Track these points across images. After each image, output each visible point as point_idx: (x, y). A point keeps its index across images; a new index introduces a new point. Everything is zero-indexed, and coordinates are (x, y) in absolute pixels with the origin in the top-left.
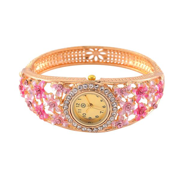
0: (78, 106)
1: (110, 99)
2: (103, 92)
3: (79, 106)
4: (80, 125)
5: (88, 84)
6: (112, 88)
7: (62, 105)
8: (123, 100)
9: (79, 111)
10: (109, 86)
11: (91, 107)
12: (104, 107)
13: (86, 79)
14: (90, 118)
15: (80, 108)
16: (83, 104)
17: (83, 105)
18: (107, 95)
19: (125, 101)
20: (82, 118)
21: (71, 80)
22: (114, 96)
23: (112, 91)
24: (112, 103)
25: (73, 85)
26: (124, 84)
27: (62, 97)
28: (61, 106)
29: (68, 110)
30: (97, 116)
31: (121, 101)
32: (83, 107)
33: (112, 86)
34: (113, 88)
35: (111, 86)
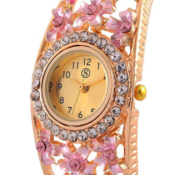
0: (87, 62)
1: (95, 126)
2: (109, 114)
3: (86, 64)
4: (47, 64)
5: (126, 83)
6: (117, 132)
7: (90, 30)
8: (92, 156)
9: (76, 65)
10: (122, 126)
11: (82, 87)
12: (80, 114)
13: (137, 81)
14: (60, 85)
15: (82, 67)
16: (88, 73)
17: (86, 73)
18: (102, 121)
19: (90, 159)
20: (63, 70)
21: (138, 50)
22: (99, 135)
23: (111, 132)
24: (86, 130)
25: (129, 54)
26: (124, 159)
27: (105, 30)
28: (87, 29)
29: (79, 40)
30: (63, 100)
31: (90, 152)
32: (83, 73)
33: (121, 134)
34: (117, 135)
35: (120, 132)
